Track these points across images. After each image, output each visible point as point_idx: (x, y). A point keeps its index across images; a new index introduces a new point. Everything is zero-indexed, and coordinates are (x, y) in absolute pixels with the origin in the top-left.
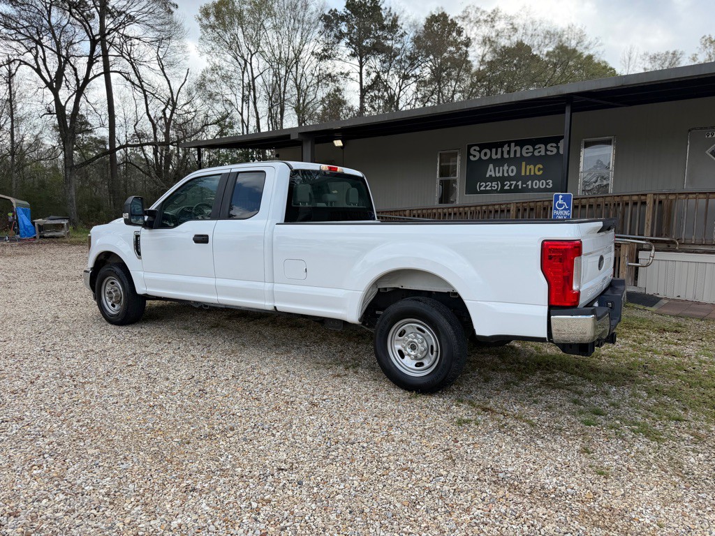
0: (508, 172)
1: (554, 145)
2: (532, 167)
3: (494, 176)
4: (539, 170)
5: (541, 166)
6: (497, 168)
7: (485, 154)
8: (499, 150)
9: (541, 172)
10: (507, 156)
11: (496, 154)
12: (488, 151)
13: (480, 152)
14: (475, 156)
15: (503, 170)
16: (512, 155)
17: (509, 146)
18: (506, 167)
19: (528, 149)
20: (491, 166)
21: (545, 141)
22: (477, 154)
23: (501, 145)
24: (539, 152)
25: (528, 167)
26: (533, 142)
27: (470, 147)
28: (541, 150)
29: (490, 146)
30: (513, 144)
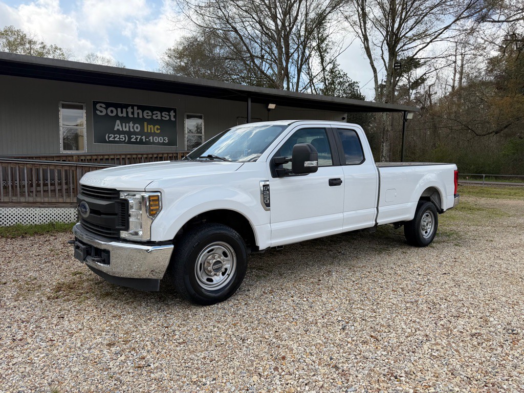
0: (133, 128)
1: (167, 113)
2: (152, 126)
3: (121, 129)
4: (157, 129)
5: (159, 127)
6: (124, 124)
7: (112, 112)
8: (124, 110)
9: (159, 131)
10: (132, 116)
11: (122, 113)
12: (114, 109)
13: (106, 109)
14: (101, 112)
15: (129, 127)
16: (136, 116)
17: (133, 108)
18: (131, 124)
19: (148, 113)
20: (118, 122)
21: (161, 110)
22: (104, 111)
23: (126, 106)
24: (157, 117)
25: (149, 127)
26: (153, 109)
27: (95, 103)
28: (157, 116)
29: (116, 106)
30: (135, 108)
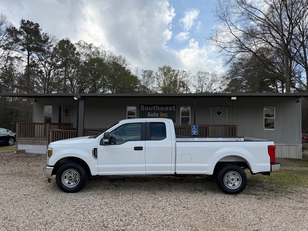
0: (155, 115)
1: (171, 107)
2: (164, 114)
3: (150, 116)
4: (167, 115)
5: (167, 114)
6: (151, 114)
7: (147, 108)
8: (152, 107)
9: (167, 116)
10: (155, 110)
11: (151, 109)
12: (148, 107)
13: (144, 107)
14: (142, 109)
15: (154, 115)
16: (157, 110)
17: (156, 106)
18: (155, 114)
19: (162, 108)
20: (149, 113)
21: (168, 106)
22: (144, 108)
23: (153, 106)
24: (166, 109)
25: (163, 114)
26: (164, 106)
27: (140, 105)
28: (167, 109)
29: (148, 106)
30: (157, 106)
